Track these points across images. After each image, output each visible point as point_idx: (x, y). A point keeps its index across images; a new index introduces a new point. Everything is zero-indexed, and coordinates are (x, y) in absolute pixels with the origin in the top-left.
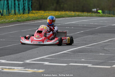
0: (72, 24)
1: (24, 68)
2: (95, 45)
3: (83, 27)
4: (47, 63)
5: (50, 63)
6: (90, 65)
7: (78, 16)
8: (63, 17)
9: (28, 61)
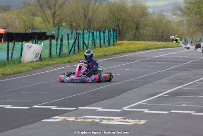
0: (162, 58)
1: (124, 119)
2: (191, 84)
3: (173, 62)
4: (146, 111)
5: (150, 110)
6: (193, 113)
7: (165, 47)
8: (150, 49)
9: (126, 109)
